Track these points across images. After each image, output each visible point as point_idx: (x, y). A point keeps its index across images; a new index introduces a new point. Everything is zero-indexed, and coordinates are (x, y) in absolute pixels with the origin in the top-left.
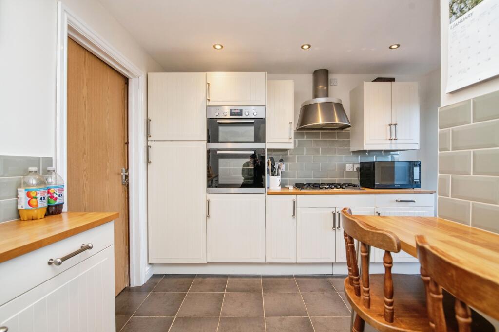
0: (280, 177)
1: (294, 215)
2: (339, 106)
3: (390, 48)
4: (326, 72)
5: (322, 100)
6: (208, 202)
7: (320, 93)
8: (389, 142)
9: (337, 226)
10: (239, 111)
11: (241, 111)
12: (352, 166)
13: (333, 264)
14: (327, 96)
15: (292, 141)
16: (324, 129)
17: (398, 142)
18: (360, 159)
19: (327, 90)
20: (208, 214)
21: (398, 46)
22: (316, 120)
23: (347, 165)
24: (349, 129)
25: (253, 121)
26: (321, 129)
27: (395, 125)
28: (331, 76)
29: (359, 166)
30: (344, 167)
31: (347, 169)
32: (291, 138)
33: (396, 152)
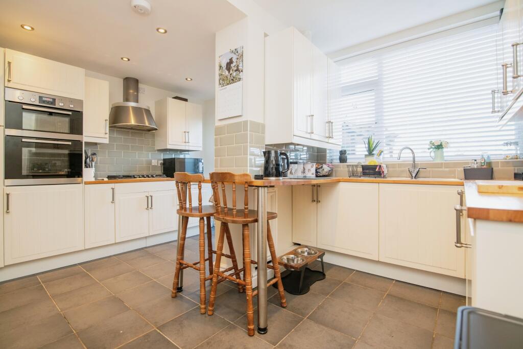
0: (94, 168)
1: (113, 200)
2: (148, 112)
3: (186, 79)
4: (137, 81)
5: (132, 104)
6: (8, 195)
7: (131, 98)
8: (184, 144)
9: (150, 206)
10: (51, 100)
11: (54, 100)
12: (157, 161)
13: (146, 237)
14: (137, 101)
15: (107, 136)
16: (134, 129)
17: (190, 144)
18: (163, 156)
19: (137, 96)
20: (8, 209)
21: (191, 79)
22: (128, 120)
23: (153, 161)
24: (154, 131)
25: (70, 113)
26: (132, 129)
27: (188, 132)
28: (140, 86)
29: (162, 162)
30: (150, 162)
31: (153, 164)
32: (106, 134)
33: (187, 153)
